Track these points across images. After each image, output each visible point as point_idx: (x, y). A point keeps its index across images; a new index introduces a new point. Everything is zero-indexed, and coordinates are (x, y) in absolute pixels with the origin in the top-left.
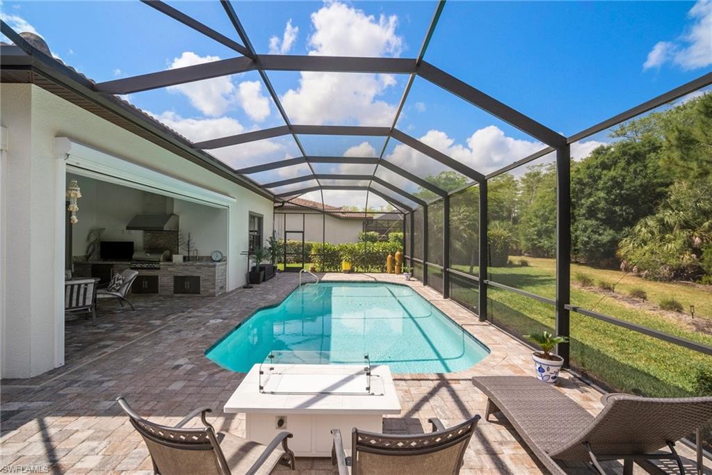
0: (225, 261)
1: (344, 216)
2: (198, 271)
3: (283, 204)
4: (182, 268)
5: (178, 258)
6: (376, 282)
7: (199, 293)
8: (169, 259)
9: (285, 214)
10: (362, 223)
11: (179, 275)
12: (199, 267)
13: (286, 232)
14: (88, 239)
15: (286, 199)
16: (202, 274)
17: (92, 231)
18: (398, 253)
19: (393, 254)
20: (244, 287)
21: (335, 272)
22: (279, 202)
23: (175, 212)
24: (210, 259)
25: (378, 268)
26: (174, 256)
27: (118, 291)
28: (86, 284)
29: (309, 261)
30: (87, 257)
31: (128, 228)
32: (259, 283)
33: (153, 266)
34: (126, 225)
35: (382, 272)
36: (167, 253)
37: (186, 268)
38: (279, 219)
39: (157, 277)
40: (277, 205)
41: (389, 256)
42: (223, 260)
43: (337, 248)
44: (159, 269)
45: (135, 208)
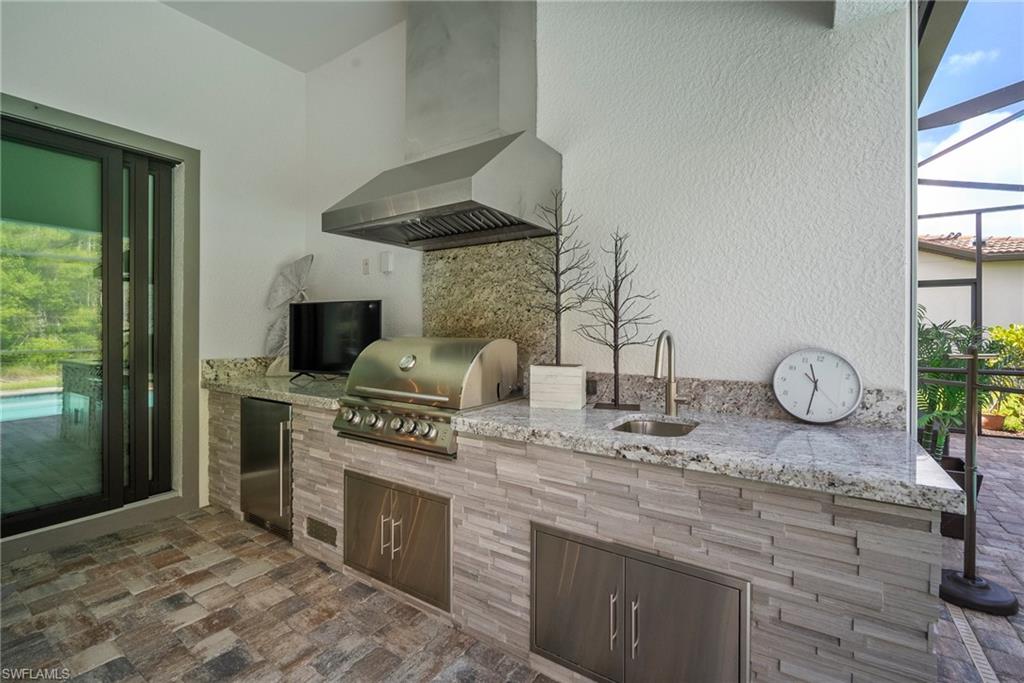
4: (581, 472)
11: (564, 523)
26: (536, 372)
30: (266, 365)
36: (502, 350)
39: (440, 509)
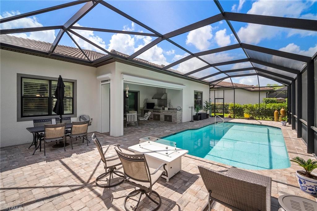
0: (182, 110)
1: (254, 89)
2: (172, 114)
3: (214, 86)
5: (166, 109)
6: (261, 125)
7: (172, 122)
8: (164, 109)
9: (215, 90)
10: (266, 93)
11: (166, 115)
12: (171, 112)
13: (215, 99)
14: (144, 103)
15: (215, 83)
16: (173, 115)
17: (145, 100)
18: (282, 110)
19: (279, 110)
20: (190, 121)
21: (242, 119)
22: (211, 86)
23: (166, 92)
24: (176, 109)
25: (270, 118)
26: (165, 108)
27: (146, 118)
28: (135, 115)
29: (227, 113)
30: (144, 108)
31: (152, 98)
32: (197, 120)
33: (158, 111)
34: (152, 97)
35: (273, 120)
36: (163, 107)
37: (168, 112)
38: (212, 93)
39: (160, 115)
40: (211, 87)
41: (276, 111)
42: (181, 110)
43: (242, 106)
44: (160, 112)
45: (155, 92)
